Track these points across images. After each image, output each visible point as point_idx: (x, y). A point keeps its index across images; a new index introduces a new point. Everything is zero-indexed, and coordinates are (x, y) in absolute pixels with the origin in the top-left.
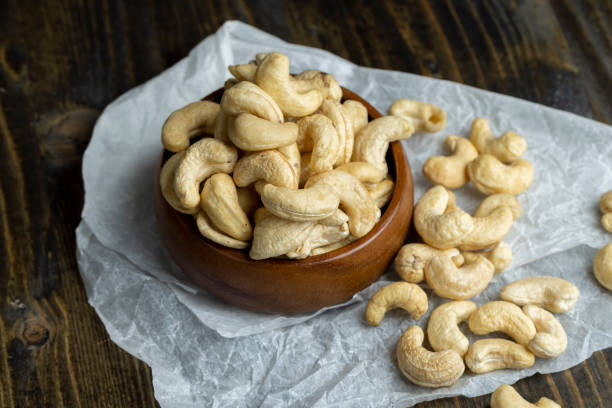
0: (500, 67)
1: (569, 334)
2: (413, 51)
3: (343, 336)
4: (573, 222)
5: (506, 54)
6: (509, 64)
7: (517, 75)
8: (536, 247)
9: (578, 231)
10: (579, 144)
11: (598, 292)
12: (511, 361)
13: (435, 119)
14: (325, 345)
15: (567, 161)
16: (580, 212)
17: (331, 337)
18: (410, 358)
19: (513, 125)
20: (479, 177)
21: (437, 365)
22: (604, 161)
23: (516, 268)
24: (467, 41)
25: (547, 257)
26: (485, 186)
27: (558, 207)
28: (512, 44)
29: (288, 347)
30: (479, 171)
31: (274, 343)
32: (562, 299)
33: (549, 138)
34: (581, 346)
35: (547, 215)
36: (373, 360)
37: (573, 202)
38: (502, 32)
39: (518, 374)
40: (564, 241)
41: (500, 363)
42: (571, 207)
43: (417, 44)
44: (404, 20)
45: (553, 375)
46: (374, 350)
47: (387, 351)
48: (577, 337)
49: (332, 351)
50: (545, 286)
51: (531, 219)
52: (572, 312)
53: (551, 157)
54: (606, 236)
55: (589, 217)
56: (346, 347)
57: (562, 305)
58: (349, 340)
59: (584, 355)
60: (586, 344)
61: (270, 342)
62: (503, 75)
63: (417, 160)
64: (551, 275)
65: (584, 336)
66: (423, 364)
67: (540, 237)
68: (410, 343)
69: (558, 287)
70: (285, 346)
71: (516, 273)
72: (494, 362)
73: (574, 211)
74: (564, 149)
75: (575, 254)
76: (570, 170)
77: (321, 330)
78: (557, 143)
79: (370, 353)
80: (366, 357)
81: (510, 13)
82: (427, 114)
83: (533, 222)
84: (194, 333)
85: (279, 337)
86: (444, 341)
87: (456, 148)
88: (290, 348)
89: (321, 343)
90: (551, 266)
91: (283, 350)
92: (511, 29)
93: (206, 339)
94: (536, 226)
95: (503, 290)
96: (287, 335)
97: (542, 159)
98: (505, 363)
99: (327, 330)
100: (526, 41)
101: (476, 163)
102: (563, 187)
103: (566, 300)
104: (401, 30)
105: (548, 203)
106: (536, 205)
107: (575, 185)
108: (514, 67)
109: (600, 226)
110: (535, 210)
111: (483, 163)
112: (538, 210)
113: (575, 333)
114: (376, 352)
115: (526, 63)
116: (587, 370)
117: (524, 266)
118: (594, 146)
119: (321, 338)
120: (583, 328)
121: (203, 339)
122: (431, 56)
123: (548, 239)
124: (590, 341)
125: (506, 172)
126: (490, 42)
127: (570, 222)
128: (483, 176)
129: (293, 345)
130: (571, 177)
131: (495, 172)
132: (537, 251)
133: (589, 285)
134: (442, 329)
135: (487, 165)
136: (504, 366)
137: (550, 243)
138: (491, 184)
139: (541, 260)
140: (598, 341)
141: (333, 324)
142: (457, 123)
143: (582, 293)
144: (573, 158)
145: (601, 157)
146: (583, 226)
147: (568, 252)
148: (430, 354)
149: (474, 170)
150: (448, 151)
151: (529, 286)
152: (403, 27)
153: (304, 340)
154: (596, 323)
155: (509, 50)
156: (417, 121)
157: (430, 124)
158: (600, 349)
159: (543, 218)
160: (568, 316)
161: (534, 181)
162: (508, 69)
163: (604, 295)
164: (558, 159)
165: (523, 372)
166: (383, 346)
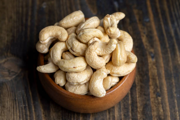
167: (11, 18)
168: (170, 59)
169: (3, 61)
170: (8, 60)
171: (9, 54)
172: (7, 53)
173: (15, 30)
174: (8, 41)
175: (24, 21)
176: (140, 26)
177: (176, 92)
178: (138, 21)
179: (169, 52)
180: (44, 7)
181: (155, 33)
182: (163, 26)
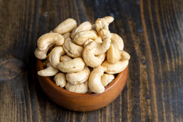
167: (14, 24)
168: (160, 66)
169: (5, 62)
170: (9, 62)
171: (10, 56)
172: (9, 55)
173: (18, 35)
174: (10, 45)
175: (26, 28)
176: (133, 36)
177: (164, 96)
178: (132, 32)
179: (160, 60)
180: (46, 16)
181: (148, 43)
182: (155, 37)
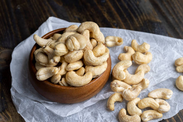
0: (137, 23)
1: (171, 106)
2: (109, 20)
3: (101, 114)
4: (167, 70)
5: (138, 19)
6: (140, 22)
7: (142, 25)
8: (157, 79)
9: (169, 73)
10: (166, 45)
11: (178, 91)
12: (155, 116)
13: (119, 41)
14: (96, 118)
15: (163, 51)
16: (169, 67)
17: (97, 115)
18: (124, 119)
19: (144, 41)
20: (136, 59)
21: (133, 120)
22: (174, 49)
23: (152, 87)
24: (125, 16)
25: (161, 82)
26: (138, 62)
27: (162, 66)
28: (140, 16)
29: (84, 119)
30: (136, 57)
31: (80, 119)
32: (168, 95)
33: (156, 44)
34: (176, 109)
35: (159, 69)
36: (111, 120)
37: (166, 64)
38: (136, 12)
39: (157, 120)
40: (165, 77)
41: (152, 118)
42: (166, 65)
43: (110, 18)
44: (105, 11)
45: (168, 119)
46: (111, 117)
47: (115, 117)
48: (174, 106)
49: (98, 119)
50: (162, 91)
51: (154, 70)
52: (171, 99)
53: (157, 50)
54: (178, 74)
55: (172, 68)
56: (102, 117)
57: (168, 97)
58: (103, 115)
59: (177, 112)
60: (177, 108)
61: (78, 118)
62: (138, 25)
63: (115, 55)
64: (163, 88)
65: (176, 106)
66: (129, 120)
67: (157, 76)
68: (123, 114)
69: (166, 91)
70: (83, 119)
71: (152, 88)
72: (150, 118)
73: (167, 66)
74: (161, 47)
75: (169, 80)
76: (163, 54)
77: (93, 113)
78: (159, 45)
79: (110, 118)
80: (109, 120)
81: (137, 6)
82: (117, 40)
83: (154, 72)
84: (53, 118)
85: (81, 116)
86: (134, 112)
87: (128, 50)
88: (85, 120)
89: (94, 117)
90: (162, 85)
91: (83, 121)
92: (139, 11)
93: (58, 120)
94: (156, 73)
95: (149, 94)
96: (83, 116)
97: (155, 51)
98: (153, 117)
99: (95, 113)
100: (144, 14)
101: (135, 55)
102: (162, 59)
103: (169, 95)
104: (104, 14)
105: (158, 65)
106: (155, 66)
107: (166, 58)
108: (141, 23)
109: (176, 71)
110: (155, 68)
111: (137, 55)
112: (156, 68)
113: (173, 105)
114: (112, 118)
115: (145, 21)
116: (179, 117)
117: (154, 86)
118: (170, 45)
119: (94, 115)
120: (175, 103)
121: (57, 120)
122: (115, 22)
123: (160, 77)
124: (178, 107)
125: (145, 57)
126: (132, 15)
127: (166, 70)
128: (138, 59)
129: (86, 118)
130: (164, 56)
131: (141, 57)
132: (157, 81)
133: (175, 89)
134: (132, 108)
135: (139, 55)
136: (153, 118)
137: (161, 78)
138: (140, 61)
139: (159, 83)
140: (181, 107)
141: (97, 111)
142: (126, 42)
143: (173, 92)
144: (164, 50)
145: (173, 48)
146: (170, 71)
147: (167, 80)
148: (130, 117)
149: (135, 57)
150: (125, 51)
151: (157, 92)
152: (105, 13)
153: (89, 117)
154: (179, 101)
155: (139, 17)
156: (114, 42)
157: (118, 43)
158: (182, 109)
159: (157, 70)
160: (170, 100)
161: (153, 58)
162: (139, 23)
163: (180, 92)
164: (159, 50)
165: (159, 119)
166: (114, 116)
